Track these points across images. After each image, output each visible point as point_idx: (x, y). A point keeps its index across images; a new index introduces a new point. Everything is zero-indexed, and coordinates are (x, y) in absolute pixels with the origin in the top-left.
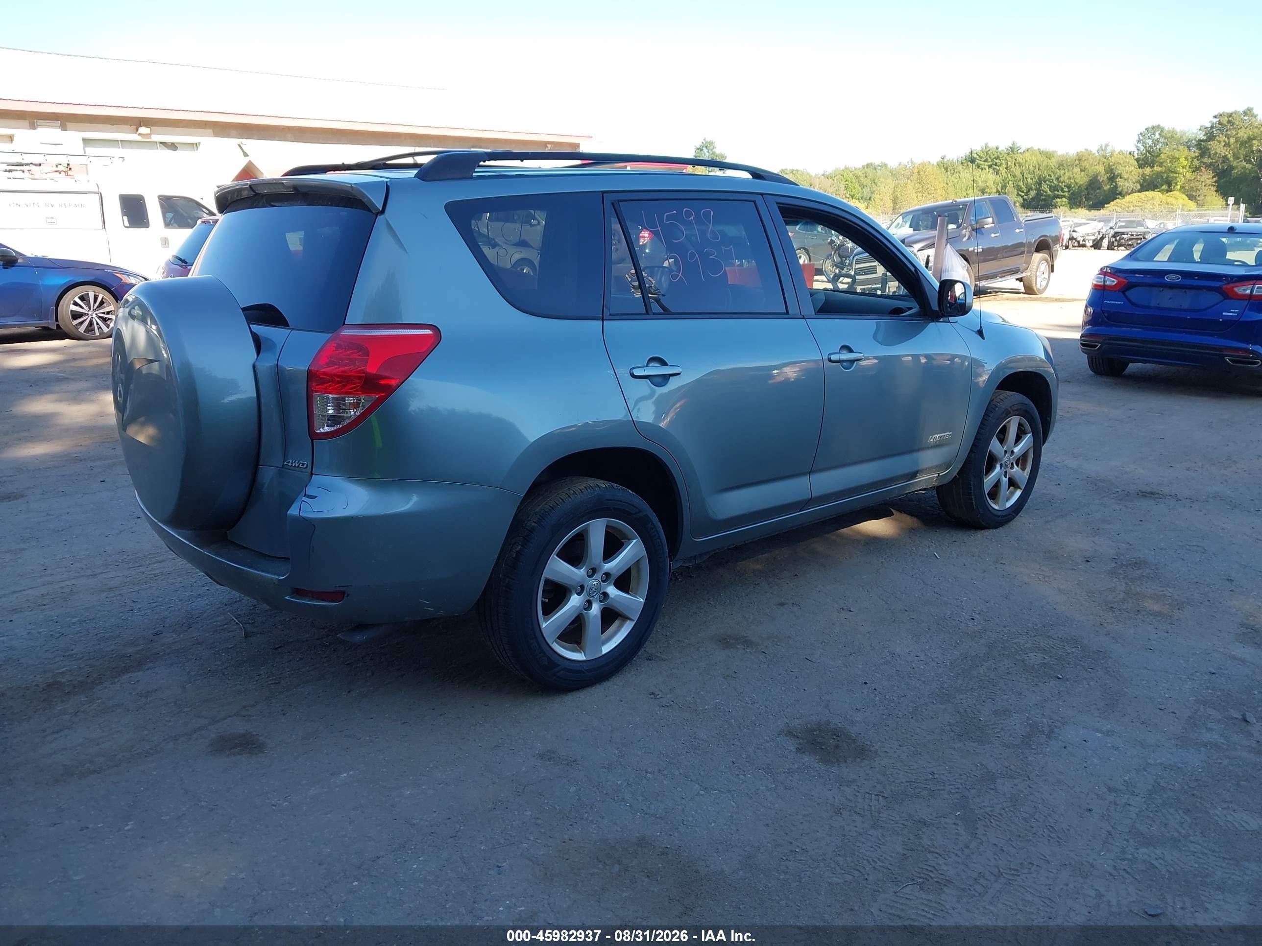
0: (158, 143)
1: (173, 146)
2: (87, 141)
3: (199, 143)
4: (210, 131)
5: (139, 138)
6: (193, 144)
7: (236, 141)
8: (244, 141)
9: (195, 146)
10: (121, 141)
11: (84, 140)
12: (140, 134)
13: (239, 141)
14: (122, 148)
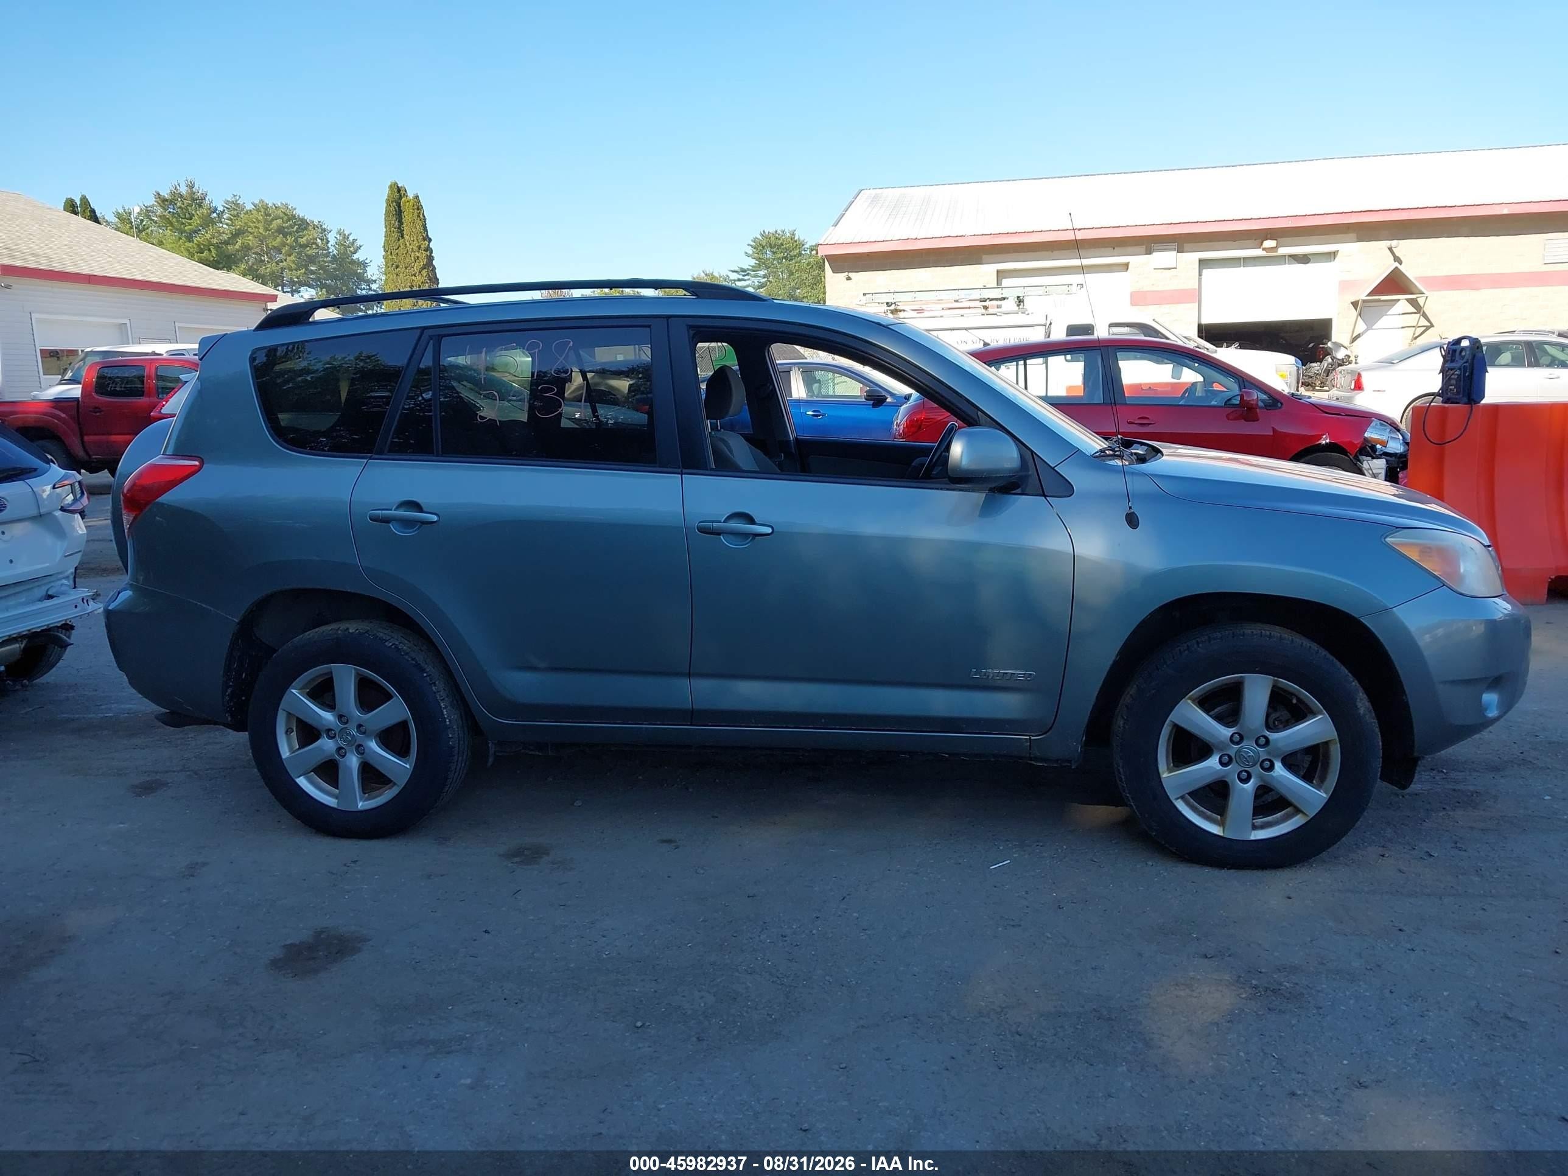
0: (1287, 257)
1: (1304, 259)
2: (1203, 263)
3: (1338, 251)
4: (1353, 235)
5: (1264, 253)
6: (1330, 253)
7: (1385, 244)
8: (1394, 243)
9: (1331, 256)
10: (1244, 258)
11: (1200, 261)
12: (1264, 249)
13: (1387, 243)
14: (1244, 267)
